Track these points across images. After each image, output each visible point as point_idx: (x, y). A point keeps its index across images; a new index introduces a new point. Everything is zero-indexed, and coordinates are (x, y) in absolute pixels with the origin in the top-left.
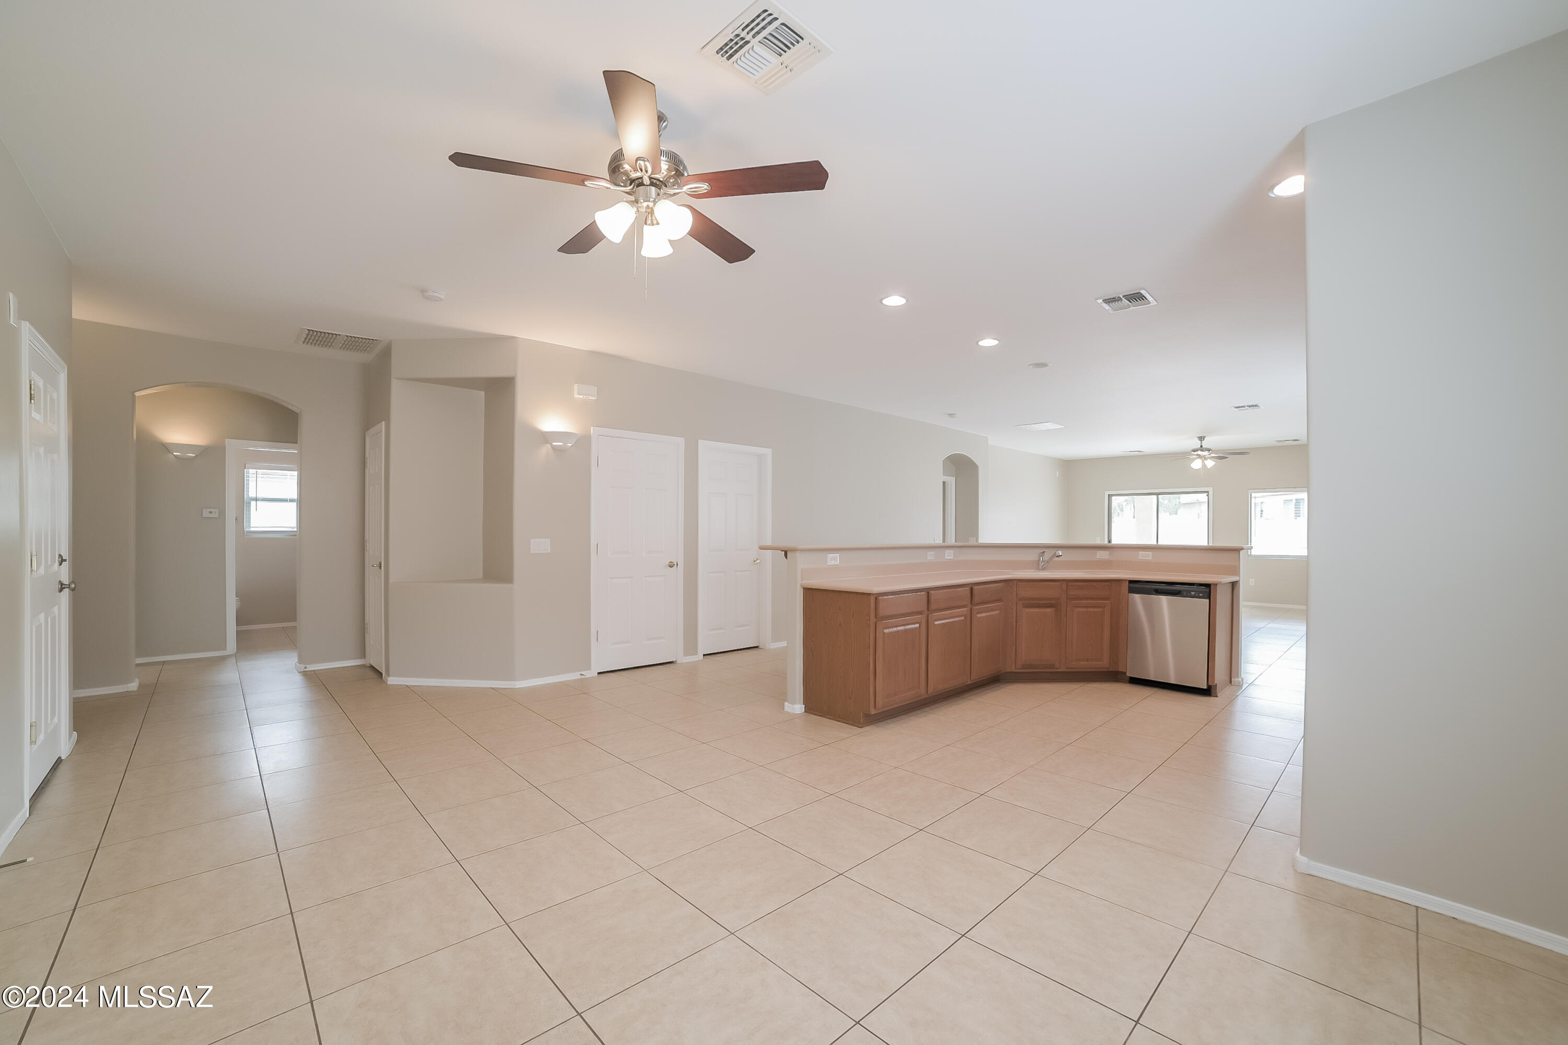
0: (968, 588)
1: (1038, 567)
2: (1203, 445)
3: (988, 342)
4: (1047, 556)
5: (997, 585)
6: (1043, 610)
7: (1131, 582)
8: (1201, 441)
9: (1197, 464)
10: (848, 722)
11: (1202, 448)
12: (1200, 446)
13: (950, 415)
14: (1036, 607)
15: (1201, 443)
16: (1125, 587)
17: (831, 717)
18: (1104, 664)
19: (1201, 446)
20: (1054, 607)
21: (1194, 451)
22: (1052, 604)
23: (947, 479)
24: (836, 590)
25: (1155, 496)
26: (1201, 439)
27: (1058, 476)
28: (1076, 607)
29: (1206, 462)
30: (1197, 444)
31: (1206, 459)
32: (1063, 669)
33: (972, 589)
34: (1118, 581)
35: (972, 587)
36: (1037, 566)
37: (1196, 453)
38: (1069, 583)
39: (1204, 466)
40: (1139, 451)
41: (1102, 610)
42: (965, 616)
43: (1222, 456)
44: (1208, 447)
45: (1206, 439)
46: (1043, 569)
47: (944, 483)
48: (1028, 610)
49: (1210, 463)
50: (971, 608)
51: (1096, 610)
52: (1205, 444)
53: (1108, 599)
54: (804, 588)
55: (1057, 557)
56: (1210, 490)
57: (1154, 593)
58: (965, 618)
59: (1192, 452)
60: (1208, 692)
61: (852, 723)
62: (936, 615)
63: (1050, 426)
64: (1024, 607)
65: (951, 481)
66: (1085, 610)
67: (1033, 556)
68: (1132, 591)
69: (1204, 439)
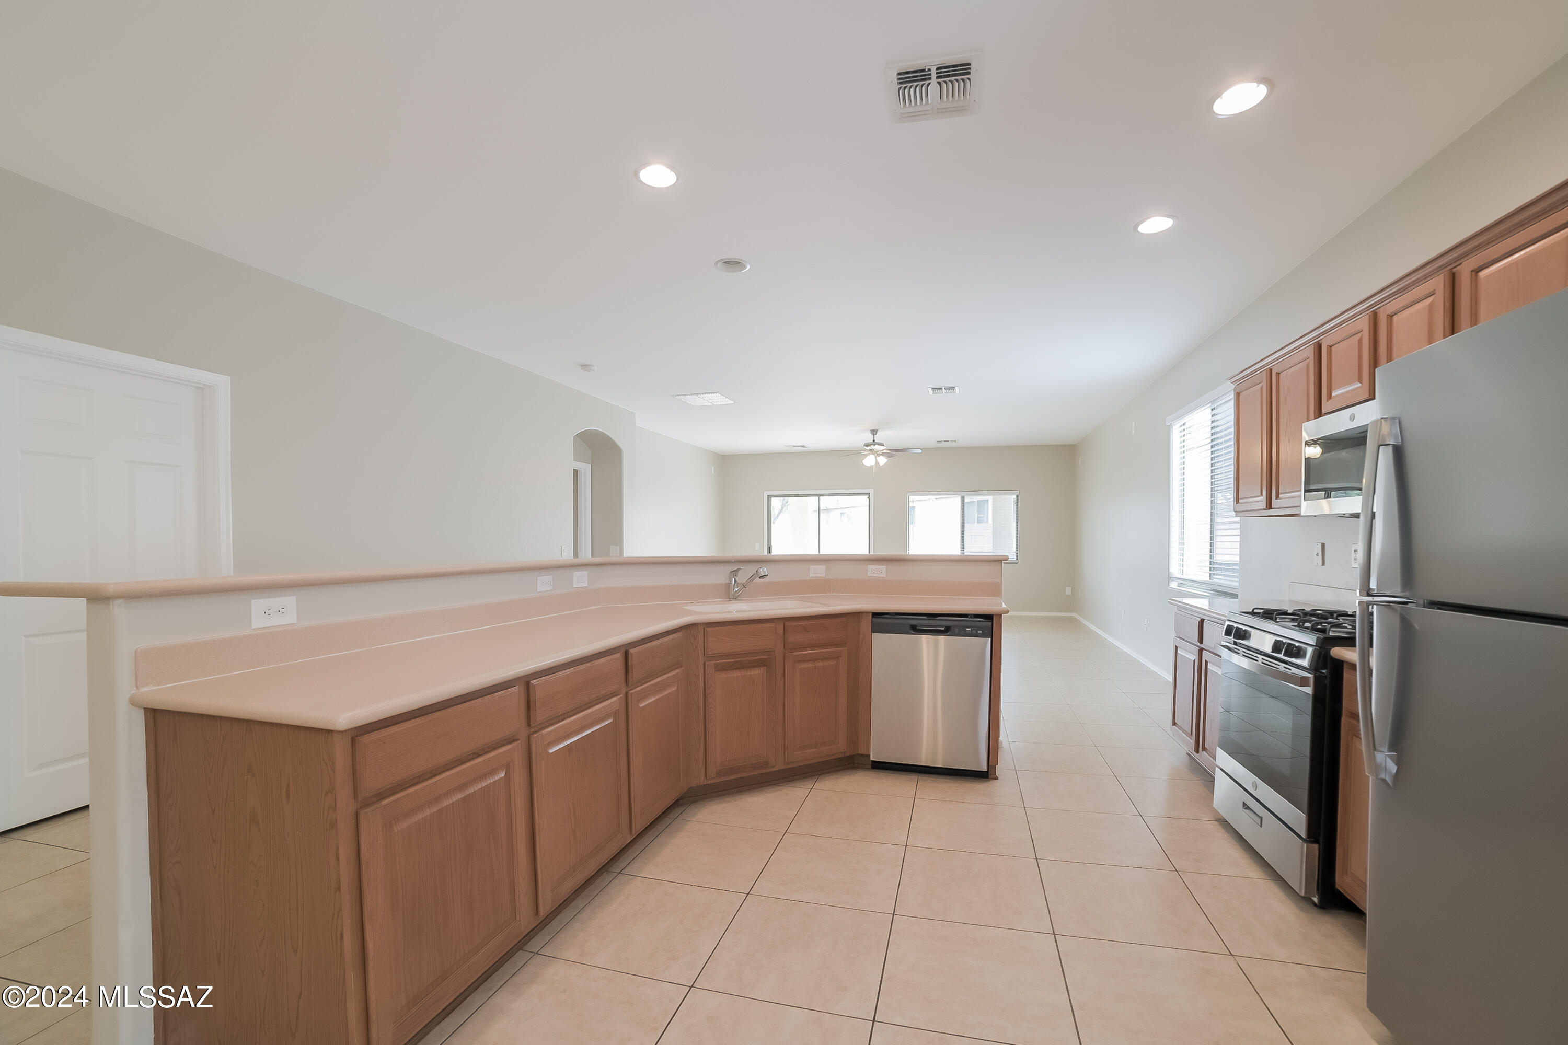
0: (618, 655)
1: (729, 596)
2: (875, 439)
4: (742, 578)
5: (671, 637)
6: (748, 673)
7: (876, 615)
8: (874, 435)
9: (869, 461)
11: (874, 443)
12: (872, 441)
13: (585, 366)
14: (738, 668)
15: (874, 438)
16: (866, 623)
18: (840, 747)
19: (874, 441)
20: (765, 666)
21: (867, 445)
22: (763, 661)
23: (579, 466)
25: (817, 498)
26: (874, 432)
27: (713, 473)
28: (799, 662)
29: (878, 458)
30: (869, 438)
31: (879, 455)
32: (780, 766)
33: (626, 655)
34: (857, 615)
35: (625, 651)
36: (729, 594)
37: (868, 448)
38: (789, 624)
39: (877, 462)
40: (803, 447)
41: (835, 663)
42: (615, 714)
43: (893, 452)
44: (880, 441)
45: (878, 433)
46: (736, 598)
47: (576, 472)
48: (724, 675)
49: (883, 460)
50: (627, 693)
51: (827, 663)
52: (878, 438)
53: (842, 644)
54: (147, 710)
55: (760, 578)
56: (871, 492)
57: (912, 632)
58: (615, 719)
59: (865, 447)
60: (985, 775)
62: (549, 733)
63: (717, 399)
64: (716, 671)
65: (585, 469)
66: (810, 665)
67: (719, 576)
68: (876, 629)
69: (876, 432)
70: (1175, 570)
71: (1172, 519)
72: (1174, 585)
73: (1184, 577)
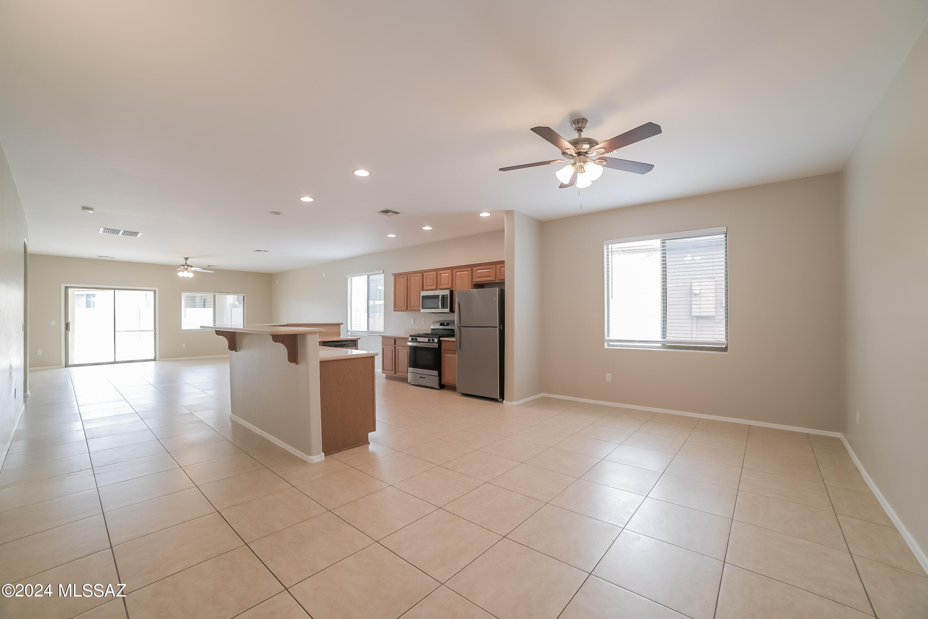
3: (307, 199)
8: (186, 260)
9: (182, 274)
10: (359, 445)
12: (185, 264)
15: (186, 261)
17: (347, 448)
19: (186, 263)
24: (332, 360)
25: (113, 291)
26: (186, 259)
29: (189, 274)
30: (184, 262)
31: (189, 272)
37: (184, 267)
39: (187, 276)
44: (190, 265)
45: (189, 259)
49: (191, 275)
52: (188, 262)
54: (321, 362)
56: (157, 289)
59: (181, 266)
61: (363, 444)
69: (188, 259)
70: (349, 328)
71: (348, 310)
72: (349, 333)
73: (353, 330)
